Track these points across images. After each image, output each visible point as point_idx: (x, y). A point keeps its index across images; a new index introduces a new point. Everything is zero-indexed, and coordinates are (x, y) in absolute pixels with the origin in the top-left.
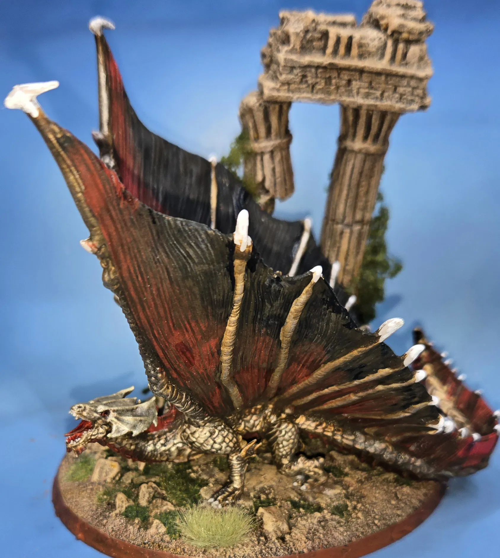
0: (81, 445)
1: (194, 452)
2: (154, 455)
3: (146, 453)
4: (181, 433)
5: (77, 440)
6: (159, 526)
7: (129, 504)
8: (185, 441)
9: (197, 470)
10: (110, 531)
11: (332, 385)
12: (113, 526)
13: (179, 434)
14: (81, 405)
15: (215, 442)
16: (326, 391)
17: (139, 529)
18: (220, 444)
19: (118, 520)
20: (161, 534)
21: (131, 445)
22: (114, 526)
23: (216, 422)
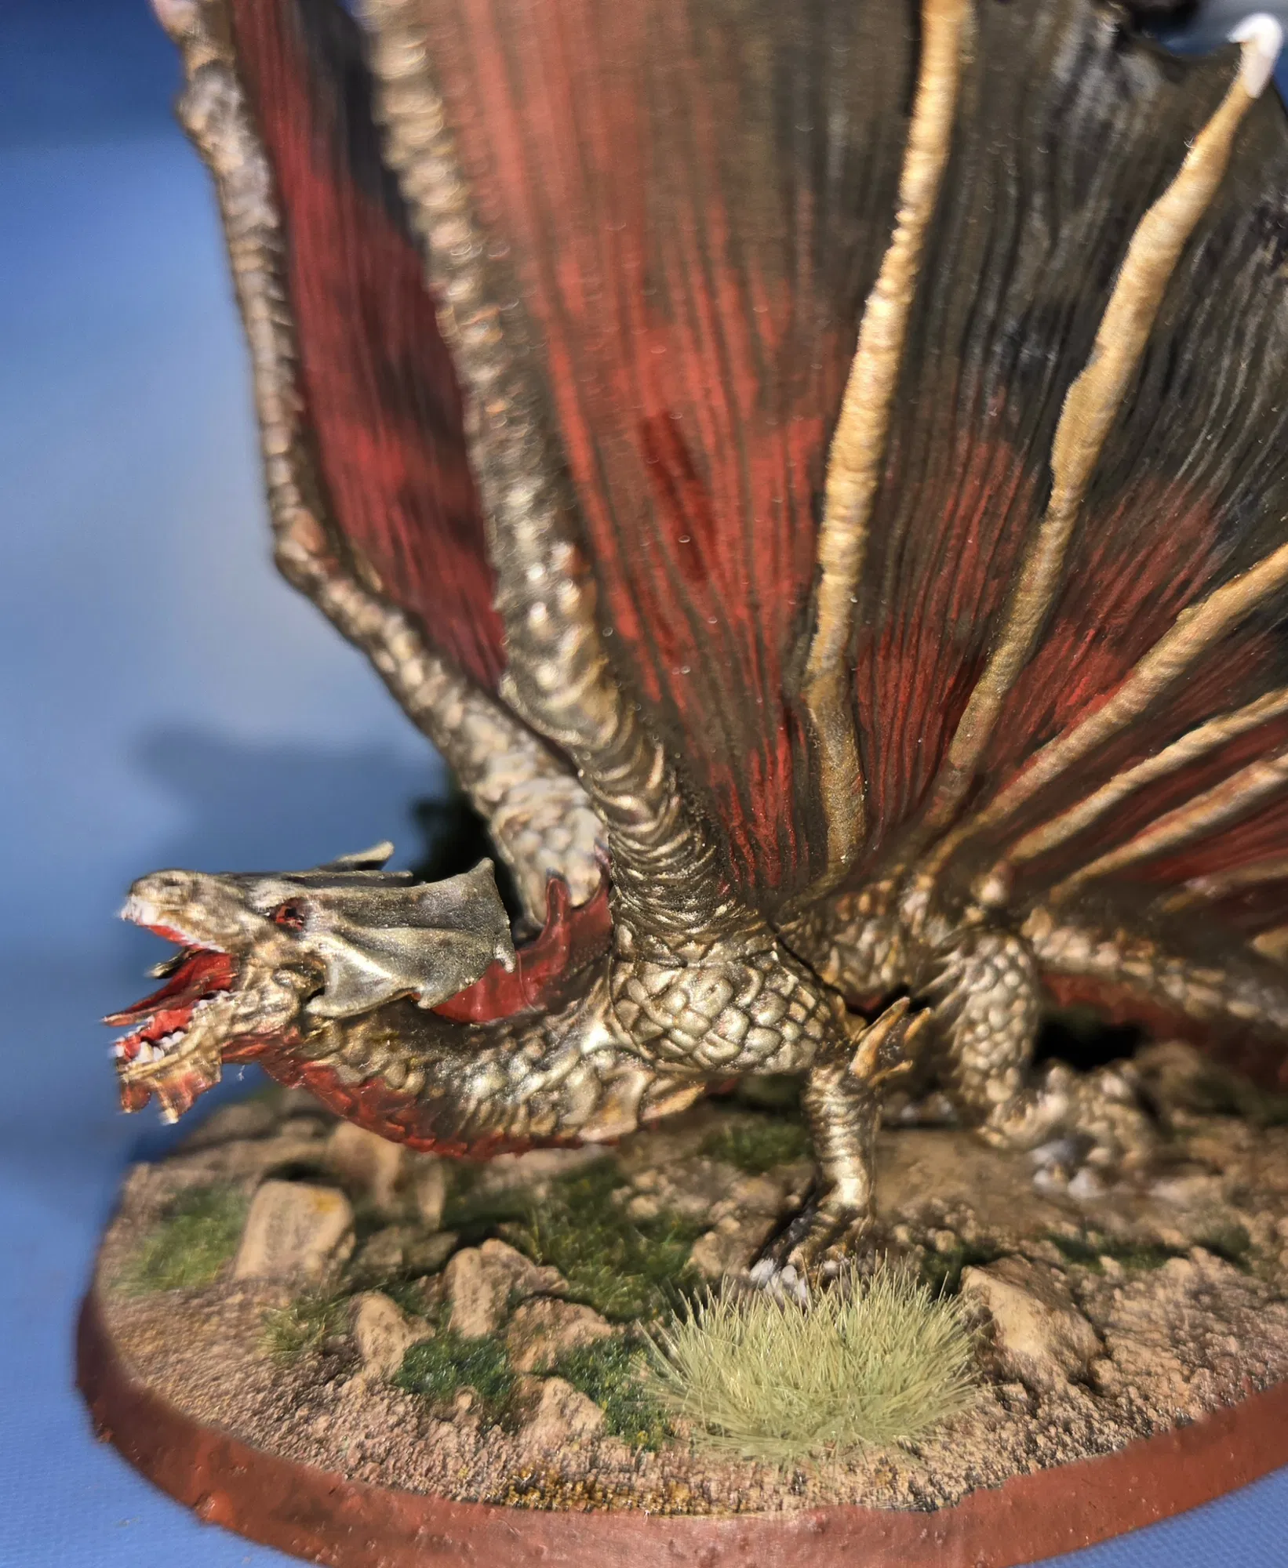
0: (187, 1063)
1: (663, 1084)
2: (503, 1112)
3: (472, 1105)
4: (605, 1005)
5: (167, 1042)
6: (572, 1406)
7: (417, 1337)
8: (626, 1038)
9: (656, 1183)
10: (352, 1462)
11: (1197, 725)
12: (362, 1437)
13: (599, 1012)
14: (178, 876)
15: (752, 1024)
16: (1175, 753)
17: (482, 1431)
18: (770, 1028)
19: (382, 1408)
20: (586, 1437)
21: (408, 1070)
22: (367, 1437)
23: (749, 936)
